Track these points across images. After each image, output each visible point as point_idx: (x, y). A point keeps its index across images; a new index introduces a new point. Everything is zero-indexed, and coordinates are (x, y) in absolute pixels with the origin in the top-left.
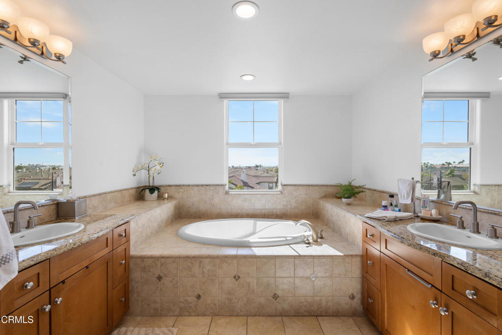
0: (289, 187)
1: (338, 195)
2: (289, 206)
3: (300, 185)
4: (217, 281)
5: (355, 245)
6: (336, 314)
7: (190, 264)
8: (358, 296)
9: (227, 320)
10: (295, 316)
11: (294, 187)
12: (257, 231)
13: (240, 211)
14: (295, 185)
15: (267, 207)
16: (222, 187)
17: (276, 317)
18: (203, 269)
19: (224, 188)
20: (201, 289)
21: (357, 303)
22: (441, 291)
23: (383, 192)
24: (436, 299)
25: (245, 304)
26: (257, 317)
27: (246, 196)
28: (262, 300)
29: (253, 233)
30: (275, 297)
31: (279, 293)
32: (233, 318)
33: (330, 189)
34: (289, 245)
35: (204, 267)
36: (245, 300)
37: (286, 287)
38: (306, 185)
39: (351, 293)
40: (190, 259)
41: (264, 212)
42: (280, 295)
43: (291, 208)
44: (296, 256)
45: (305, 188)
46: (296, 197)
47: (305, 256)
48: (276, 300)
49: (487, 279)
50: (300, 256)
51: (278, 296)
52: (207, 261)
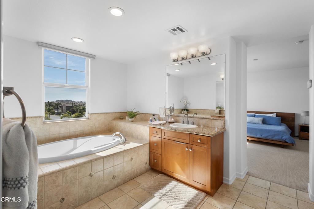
0: (94, 115)
1: (121, 118)
2: (94, 127)
3: (101, 113)
4: (78, 182)
5: (143, 140)
6: (141, 174)
7: (54, 178)
8: (148, 162)
9: (87, 205)
10: (123, 184)
11: (98, 115)
12: (77, 147)
13: (57, 135)
14: (98, 114)
15: (79, 130)
16: (41, 118)
17: (114, 189)
18: (66, 178)
19: (42, 119)
20: (65, 193)
21: (147, 166)
22: (189, 144)
23: (147, 114)
24: (187, 147)
25: (97, 190)
26: (104, 194)
27: (62, 123)
28: (107, 183)
29: (74, 149)
30: (114, 177)
31: (116, 174)
32: (90, 202)
33: (117, 115)
34: (114, 147)
35: (67, 176)
36: (97, 187)
37: (119, 169)
38: (104, 113)
39: (145, 162)
40: (54, 174)
41: (77, 133)
42: (116, 175)
43: (96, 128)
44: (124, 151)
45: (104, 114)
46: (98, 121)
47: (128, 150)
48: (114, 179)
49: (204, 135)
50: (126, 150)
51: (115, 176)
52: (69, 171)
